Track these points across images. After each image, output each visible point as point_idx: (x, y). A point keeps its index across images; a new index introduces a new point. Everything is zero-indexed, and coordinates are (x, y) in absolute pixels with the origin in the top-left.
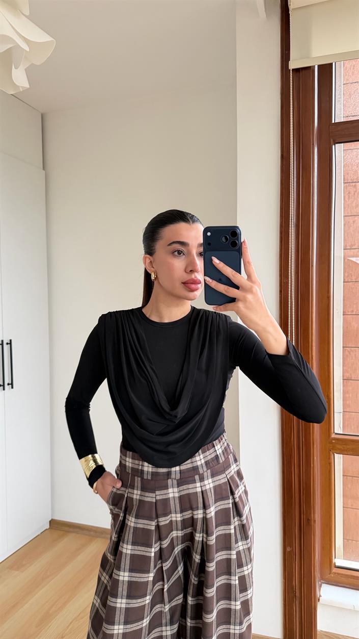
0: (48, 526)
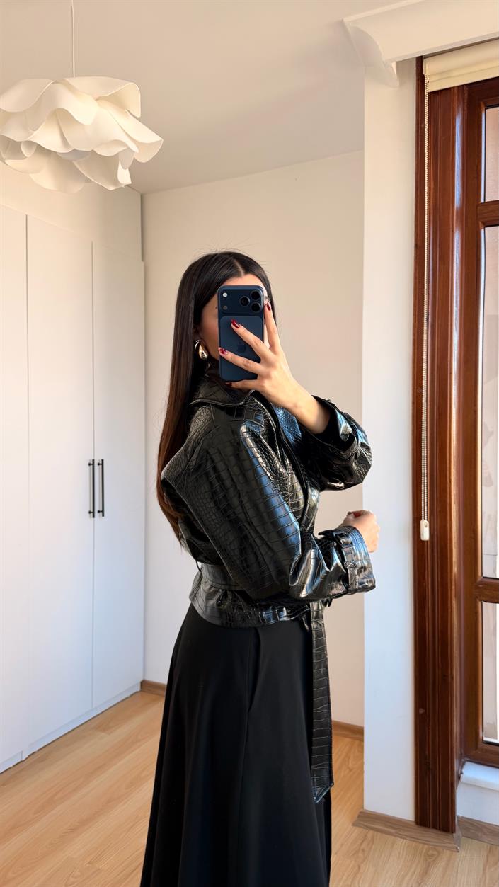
0: (138, 689)
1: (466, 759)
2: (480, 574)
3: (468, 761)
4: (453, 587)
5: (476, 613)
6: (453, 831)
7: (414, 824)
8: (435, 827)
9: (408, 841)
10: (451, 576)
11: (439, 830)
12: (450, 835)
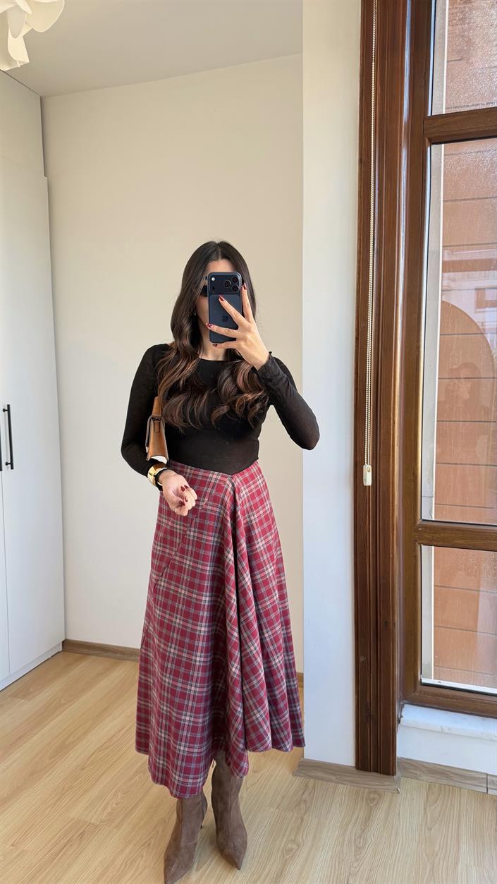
0: (60, 649)
1: (404, 701)
2: (419, 517)
3: (407, 703)
4: (395, 532)
5: (415, 557)
6: (394, 774)
7: (354, 769)
8: (376, 771)
9: (349, 787)
10: (393, 521)
11: (380, 773)
12: (391, 777)
